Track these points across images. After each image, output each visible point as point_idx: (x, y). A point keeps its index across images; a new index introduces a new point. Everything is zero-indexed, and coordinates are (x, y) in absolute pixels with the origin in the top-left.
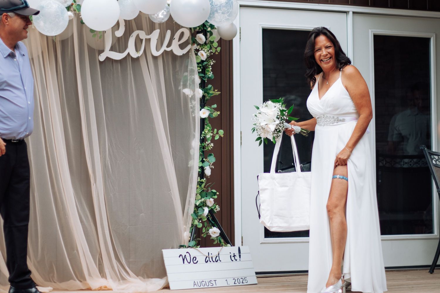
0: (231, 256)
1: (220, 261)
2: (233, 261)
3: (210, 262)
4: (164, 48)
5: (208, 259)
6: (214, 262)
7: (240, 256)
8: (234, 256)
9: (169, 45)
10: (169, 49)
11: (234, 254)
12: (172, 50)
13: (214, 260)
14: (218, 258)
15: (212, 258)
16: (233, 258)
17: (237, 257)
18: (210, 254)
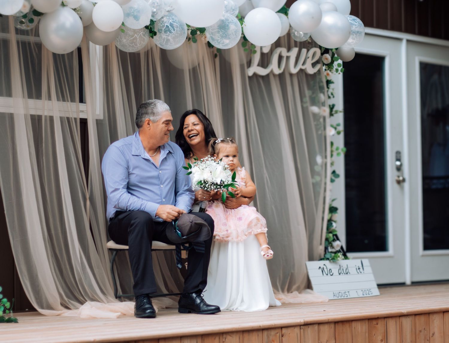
0: (356, 269)
1: (350, 273)
2: (358, 273)
3: (342, 274)
4: (300, 66)
5: (340, 271)
6: (345, 274)
7: (363, 268)
8: (359, 269)
9: (304, 64)
10: (303, 68)
11: (359, 267)
12: (306, 69)
13: (345, 272)
14: (347, 270)
15: (343, 269)
16: (358, 271)
17: (361, 270)
18: (341, 267)
